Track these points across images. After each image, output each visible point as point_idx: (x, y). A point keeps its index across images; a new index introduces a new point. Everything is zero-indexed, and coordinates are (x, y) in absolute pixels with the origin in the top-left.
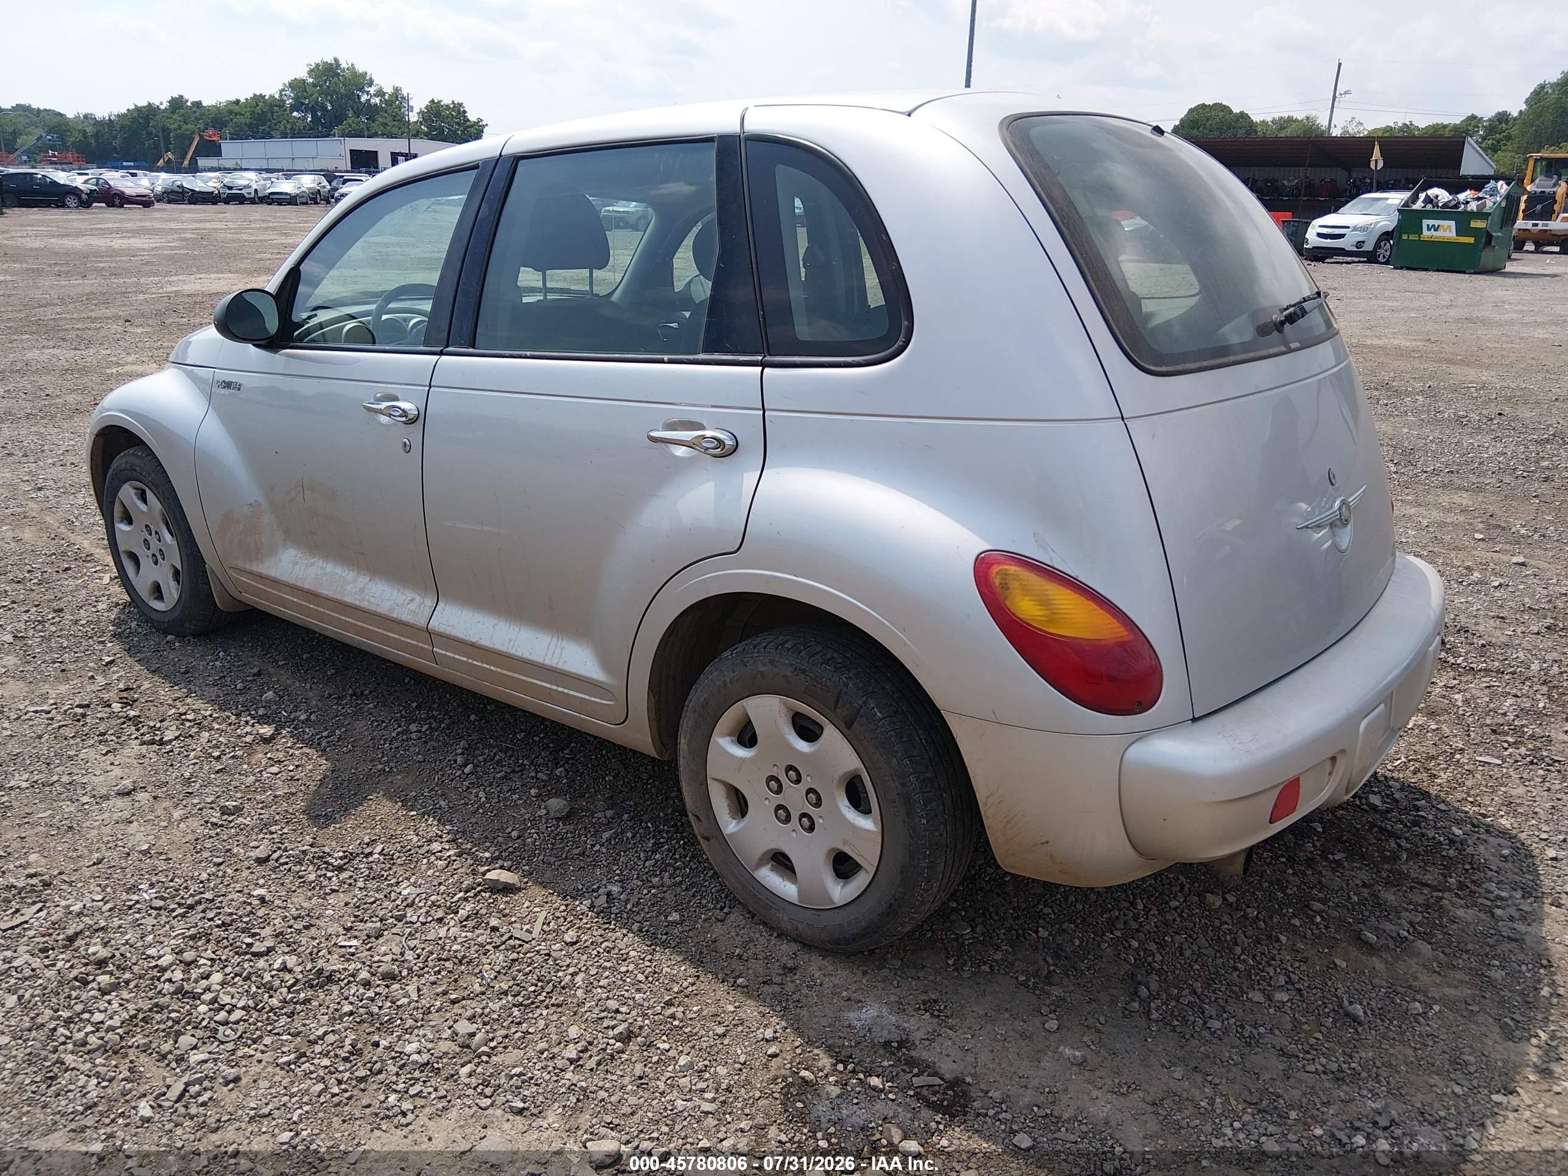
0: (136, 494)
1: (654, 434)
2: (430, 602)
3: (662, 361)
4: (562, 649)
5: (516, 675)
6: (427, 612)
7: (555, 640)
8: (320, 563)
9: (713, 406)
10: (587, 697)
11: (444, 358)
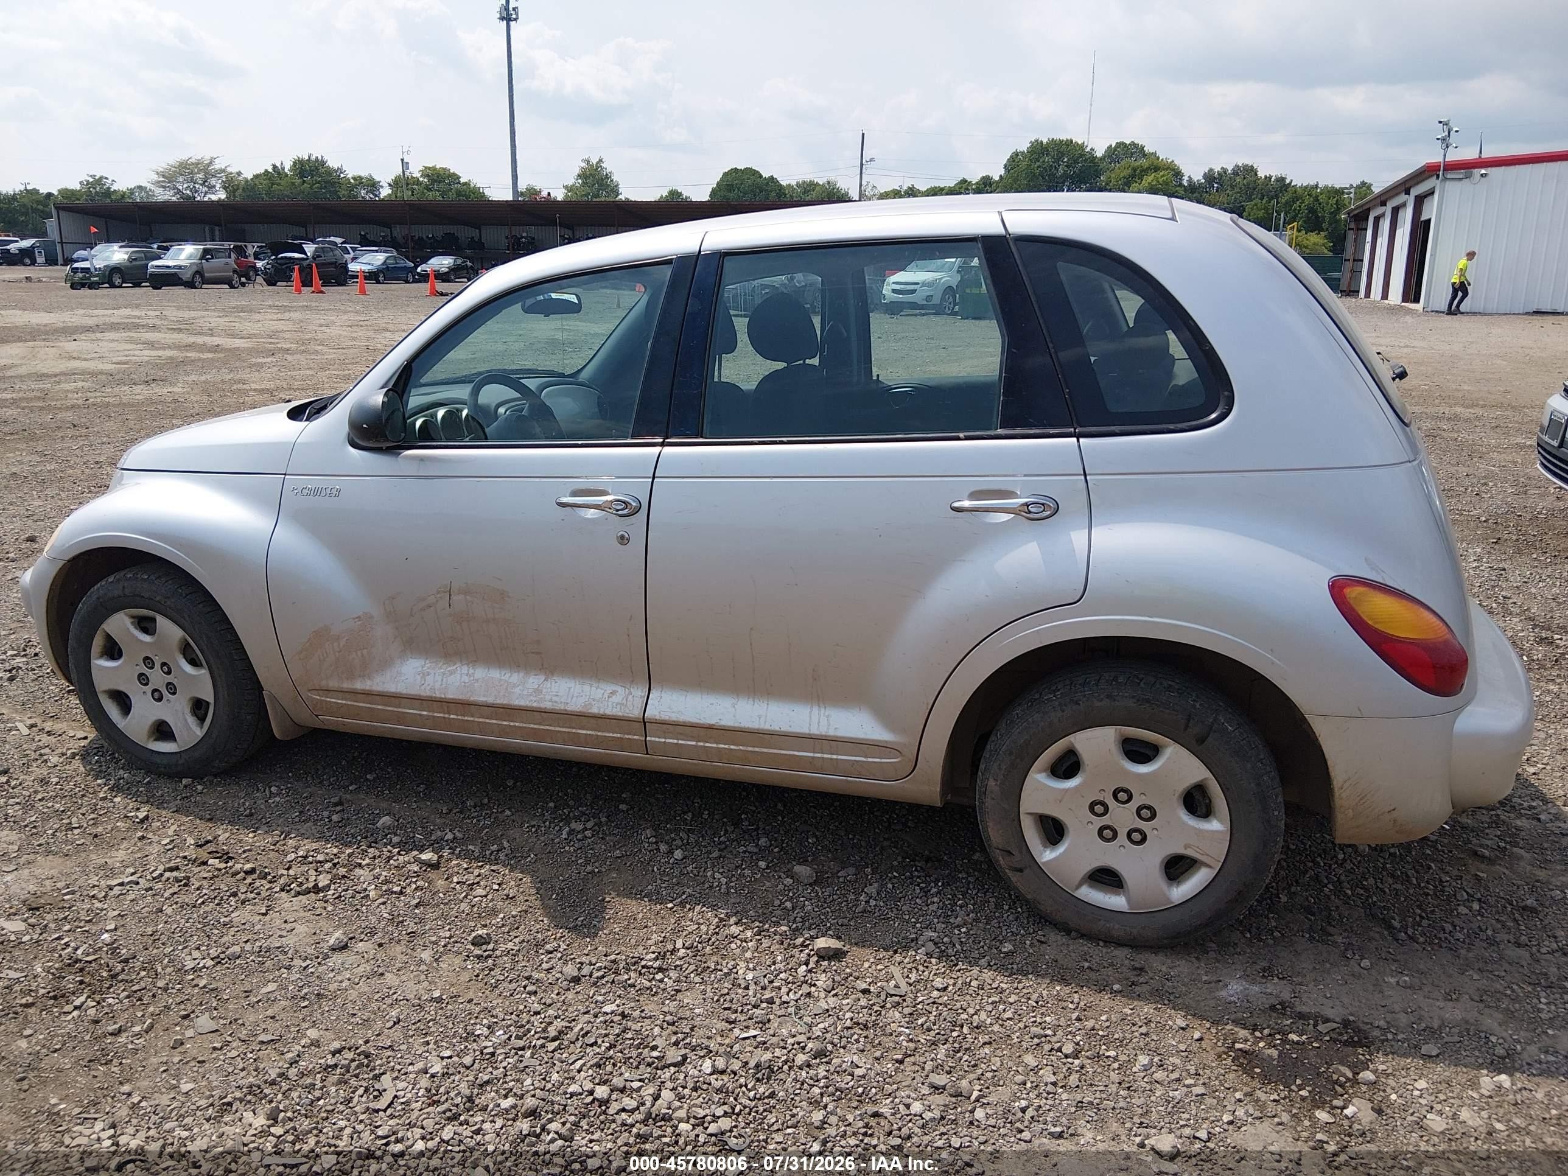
0: (132, 623)
1: (956, 505)
2: (639, 692)
3: (958, 439)
4: (828, 717)
5: (765, 750)
6: (639, 703)
7: (815, 710)
8: (465, 669)
9: (1025, 476)
10: (863, 759)
11: (667, 450)
